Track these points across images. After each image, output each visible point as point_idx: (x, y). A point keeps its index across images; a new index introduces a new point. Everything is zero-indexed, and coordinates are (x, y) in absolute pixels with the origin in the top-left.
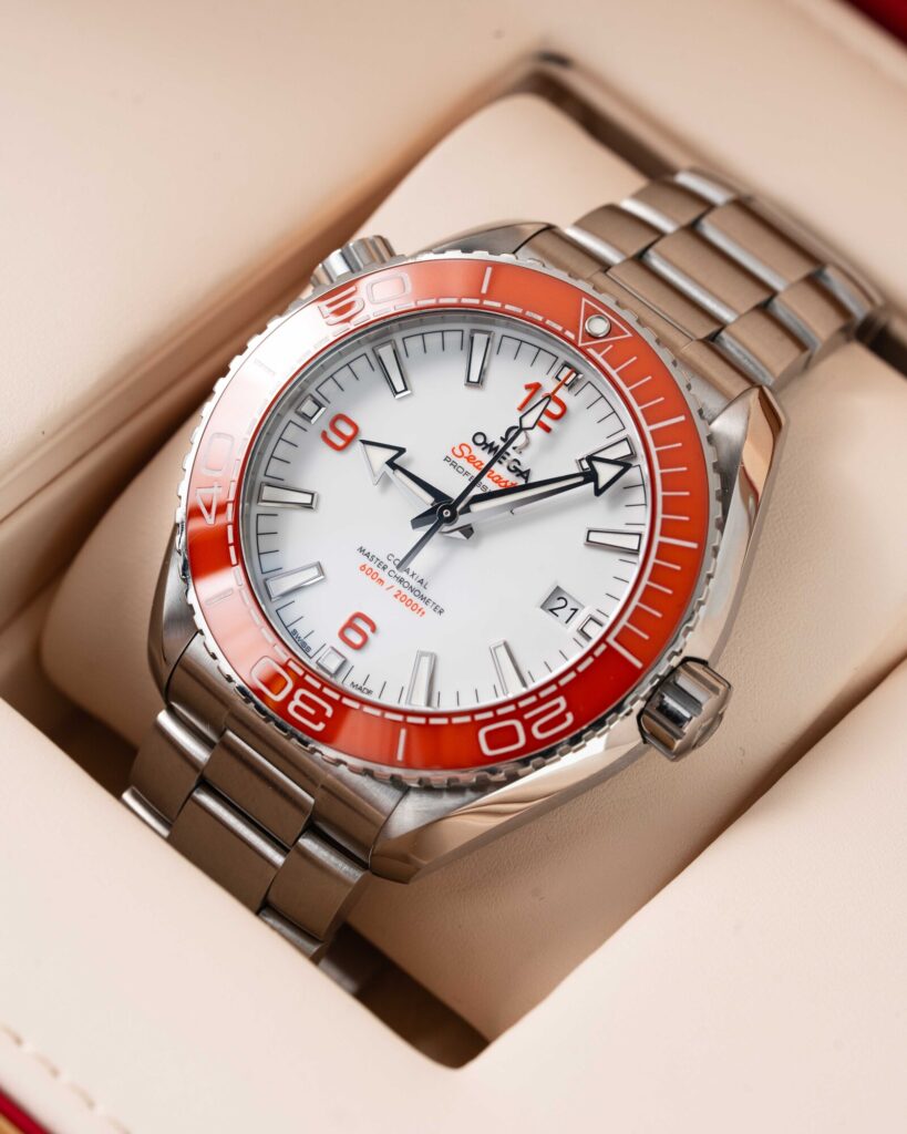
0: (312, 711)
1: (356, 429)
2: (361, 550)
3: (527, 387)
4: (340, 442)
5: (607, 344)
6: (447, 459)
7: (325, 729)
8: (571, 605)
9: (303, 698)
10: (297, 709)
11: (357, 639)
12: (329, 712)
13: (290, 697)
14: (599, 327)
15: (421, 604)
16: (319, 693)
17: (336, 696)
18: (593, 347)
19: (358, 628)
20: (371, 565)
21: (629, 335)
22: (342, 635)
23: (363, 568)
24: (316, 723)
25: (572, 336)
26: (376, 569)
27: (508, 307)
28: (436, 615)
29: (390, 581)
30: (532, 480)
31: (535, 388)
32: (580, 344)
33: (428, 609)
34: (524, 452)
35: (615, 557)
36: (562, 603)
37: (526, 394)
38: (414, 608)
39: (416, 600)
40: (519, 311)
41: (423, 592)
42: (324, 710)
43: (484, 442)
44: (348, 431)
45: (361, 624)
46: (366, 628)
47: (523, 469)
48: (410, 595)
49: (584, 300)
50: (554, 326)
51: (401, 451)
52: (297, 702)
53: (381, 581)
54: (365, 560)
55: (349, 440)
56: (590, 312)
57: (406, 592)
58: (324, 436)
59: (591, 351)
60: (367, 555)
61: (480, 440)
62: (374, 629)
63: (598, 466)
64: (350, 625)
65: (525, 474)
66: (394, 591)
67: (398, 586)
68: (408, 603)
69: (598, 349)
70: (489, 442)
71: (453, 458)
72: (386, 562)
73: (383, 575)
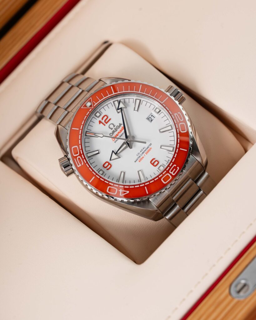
0: (175, 169)
1: (106, 162)
2: (135, 162)
3: (100, 124)
4: (110, 166)
5: (93, 103)
6: (115, 142)
7: (179, 167)
8: (151, 116)
9: (171, 171)
10: (174, 173)
11: (157, 162)
12: (175, 165)
13: (171, 174)
14: (89, 104)
15: (149, 148)
16: (171, 167)
17: (172, 163)
18: (93, 105)
19: (154, 162)
20: (139, 160)
21: (91, 98)
22: (155, 166)
23: (139, 161)
24: (177, 169)
25: (91, 110)
26: (140, 158)
27: (83, 124)
28: (152, 145)
29: (143, 155)
30: (122, 123)
31: (100, 122)
32: (93, 108)
33: (150, 147)
34: (115, 125)
35: (141, 106)
36: (150, 118)
37: (101, 124)
38: (150, 150)
39: (148, 149)
40: (84, 121)
41: (146, 148)
42: (174, 166)
43: (112, 133)
44: (107, 164)
45: (153, 162)
46: (154, 160)
47: (119, 125)
48: (147, 151)
49: (82, 108)
50: (88, 113)
51: (113, 151)
52: (172, 173)
53: (143, 157)
54: (138, 161)
55: (109, 164)
56: (85, 106)
57: (146, 152)
58: (108, 169)
59: (94, 106)
60: (137, 160)
61: (111, 134)
62: (154, 159)
63: (119, 107)
64: (153, 164)
65: (120, 125)
66: (145, 154)
67: (144, 153)
68: (148, 151)
69: (94, 104)
70: (112, 132)
71: (115, 141)
72: (138, 156)
73: (141, 157)
